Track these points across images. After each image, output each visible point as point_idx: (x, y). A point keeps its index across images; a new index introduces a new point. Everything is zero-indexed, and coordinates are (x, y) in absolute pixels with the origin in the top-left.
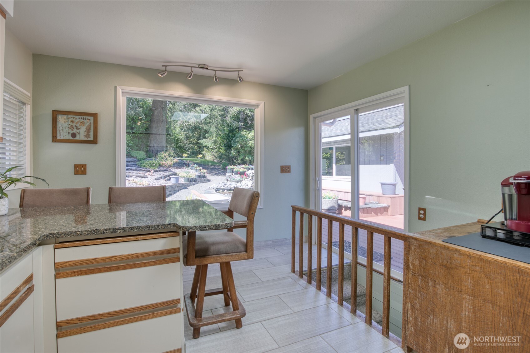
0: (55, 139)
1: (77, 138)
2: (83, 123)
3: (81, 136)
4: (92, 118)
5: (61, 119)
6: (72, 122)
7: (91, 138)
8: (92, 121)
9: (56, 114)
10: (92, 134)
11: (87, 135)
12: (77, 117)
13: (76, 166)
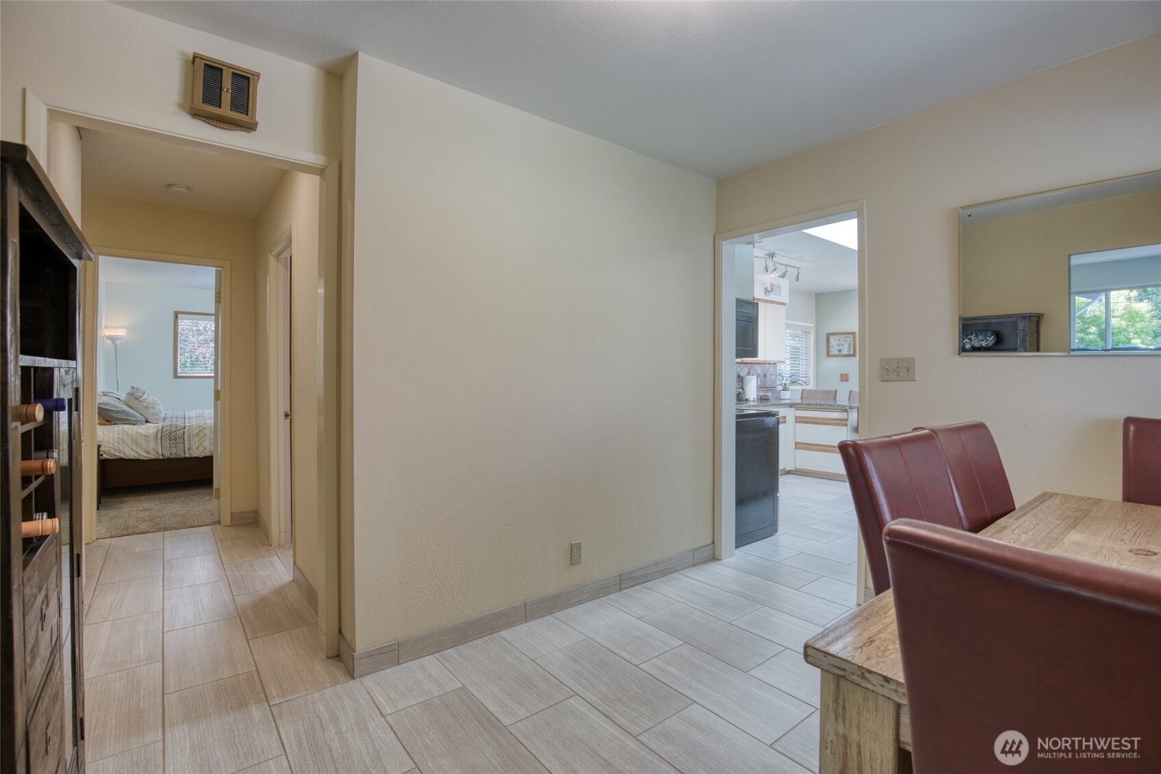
0: (828, 355)
1: (842, 353)
2: (845, 341)
3: (845, 352)
4: (852, 336)
5: (832, 339)
6: (839, 340)
7: (852, 353)
8: (852, 339)
9: (829, 335)
10: (852, 349)
11: (849, 351)
12: (842, 336)
13: (842, 375)
